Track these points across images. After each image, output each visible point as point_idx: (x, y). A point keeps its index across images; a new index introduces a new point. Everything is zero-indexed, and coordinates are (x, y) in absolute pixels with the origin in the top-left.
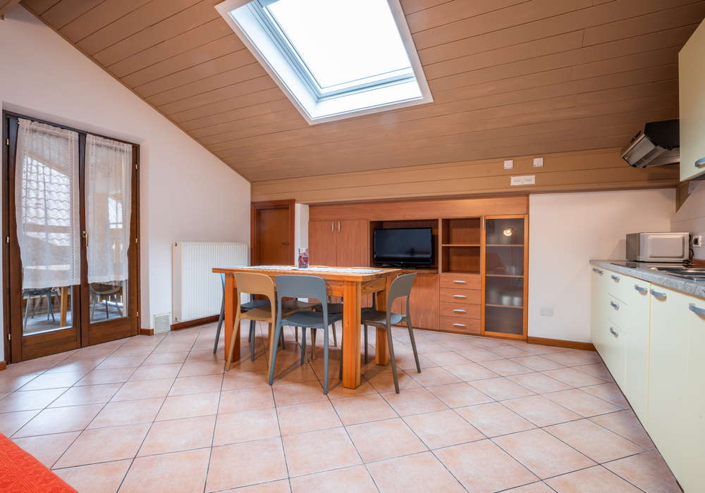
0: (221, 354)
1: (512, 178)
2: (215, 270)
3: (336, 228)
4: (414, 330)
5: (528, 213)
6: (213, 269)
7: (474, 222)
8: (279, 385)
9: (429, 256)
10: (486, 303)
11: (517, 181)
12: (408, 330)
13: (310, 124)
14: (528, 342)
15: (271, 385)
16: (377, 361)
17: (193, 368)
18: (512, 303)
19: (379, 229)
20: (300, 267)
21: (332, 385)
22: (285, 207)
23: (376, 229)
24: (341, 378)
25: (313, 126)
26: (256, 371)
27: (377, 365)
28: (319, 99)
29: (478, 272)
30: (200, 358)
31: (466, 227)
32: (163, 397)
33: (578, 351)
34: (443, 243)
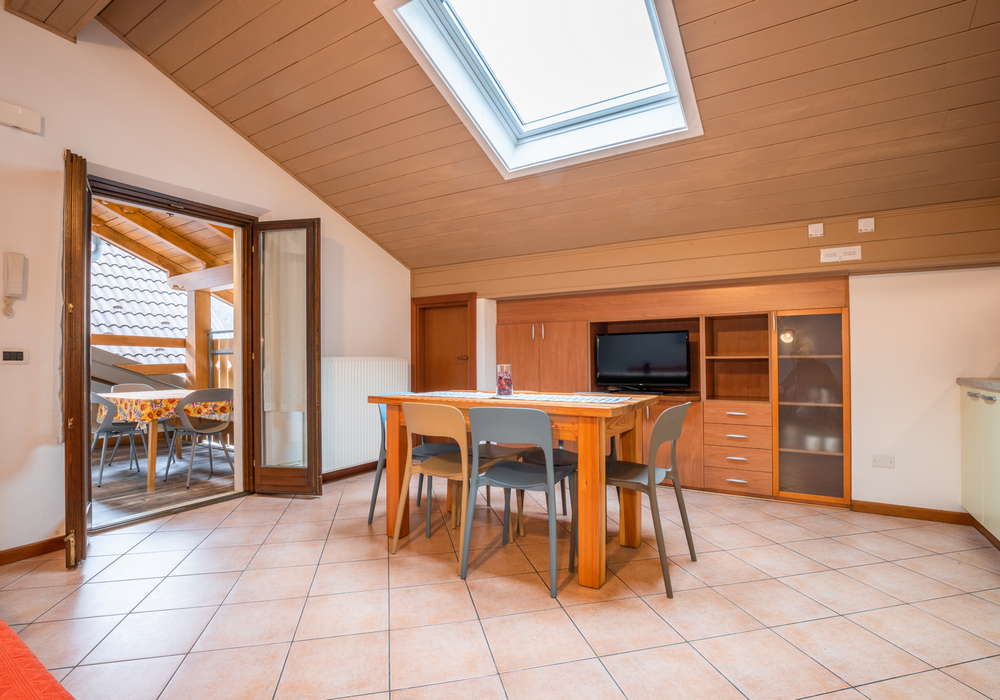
0: (380, 526)
1: (822, 251)
2: (372, 399)
3: (538, 334)
4: (684, 491)
5: (847, 306)
6: (369, 397)
7: (759, 321)
8: (477, 579)
9: (684, 374)
10: (780, 447)
11: (829, 256)
12: (673, 491)
13: (506, 178)
14: (851, 510)
15: (465, 579)
16: (622, 539)
17: (340, 549)
18: (822, 447)
19: (602, 335)
20: (500, 394)
21: (562, 580)
22: (463, 304)
23: (599, 335)
24: (573, 568)
25: (509, 182)
26: (437, 555)
27: (622, 546)
28: (519, 140)
29: (766, 399)
30: (348, 532)
31: (740, 329)
32: (303, 597)
33: (941, 524)
34: (707, 355)
